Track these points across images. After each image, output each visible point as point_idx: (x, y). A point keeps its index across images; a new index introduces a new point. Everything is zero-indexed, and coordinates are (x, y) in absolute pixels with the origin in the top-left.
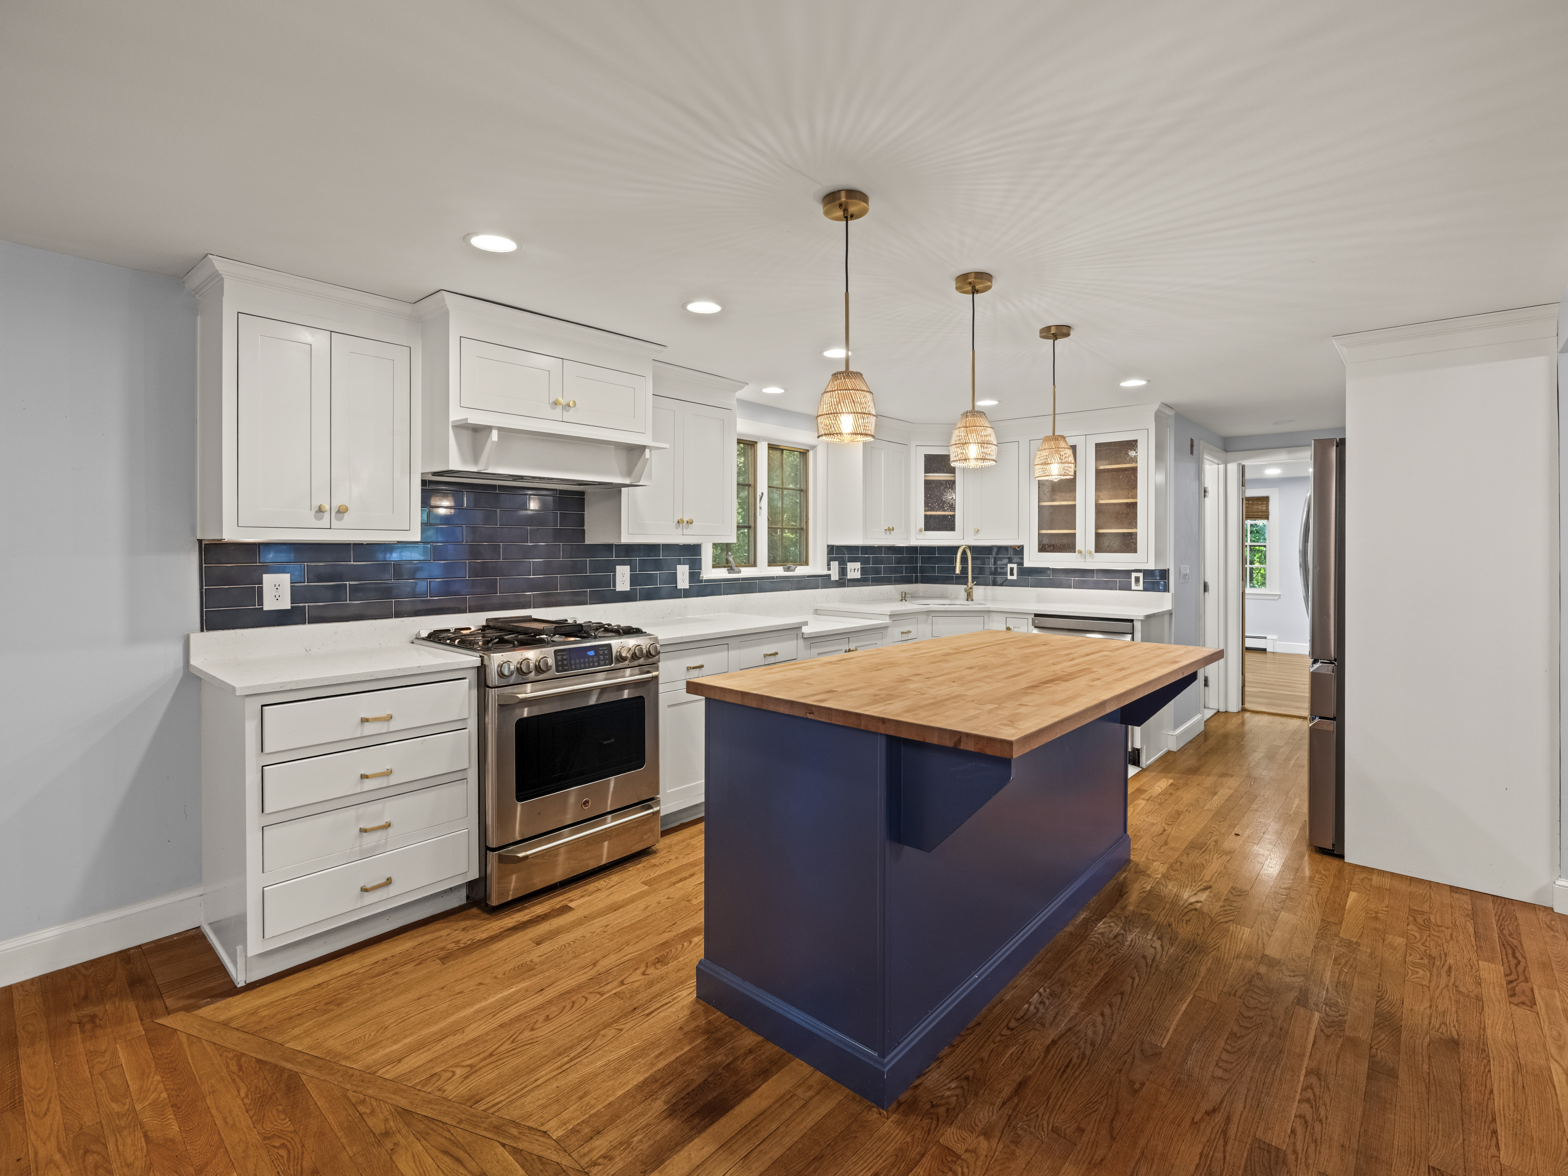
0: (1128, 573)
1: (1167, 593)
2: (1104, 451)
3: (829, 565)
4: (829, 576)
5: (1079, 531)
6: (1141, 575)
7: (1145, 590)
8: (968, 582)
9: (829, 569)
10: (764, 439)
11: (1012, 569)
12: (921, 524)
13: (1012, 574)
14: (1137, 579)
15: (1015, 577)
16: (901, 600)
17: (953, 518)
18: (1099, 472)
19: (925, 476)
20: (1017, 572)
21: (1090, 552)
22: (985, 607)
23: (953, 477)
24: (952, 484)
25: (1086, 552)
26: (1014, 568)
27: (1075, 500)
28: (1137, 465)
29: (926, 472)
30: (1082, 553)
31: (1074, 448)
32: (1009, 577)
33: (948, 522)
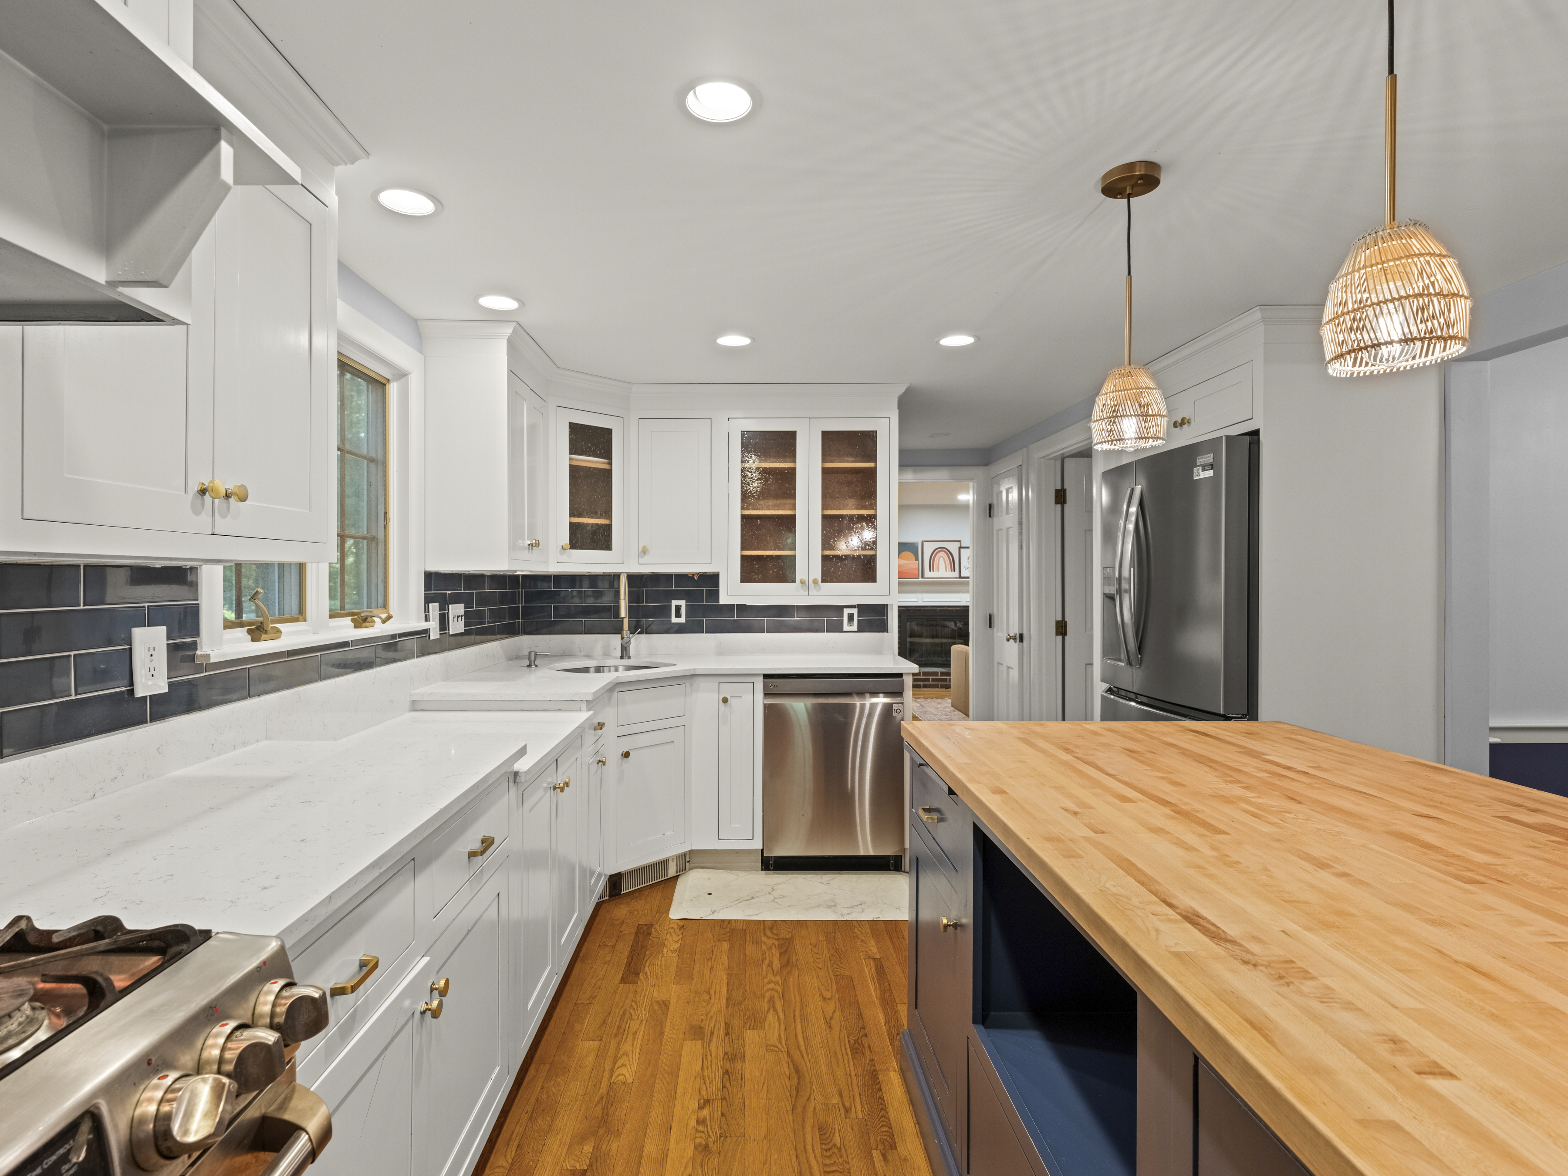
0: (839, 609)
1: (885, 634)
2: (832, 441)
3: (427, 610)
4: (426, 631)
5: (800, 554)
6: (855, 611)
7: (860, 630)
8: (621, 629)
9: (427, 619)
11: (678, 608)
12: (565, 537)
13: (678, 615)
14: (851, 617)
15: (682, 620)
16: (529, 666)
17: (609, 529)
18: (825, 471)
19: (570, 459)
20: (690, 612)
21: (815, 582)
22: (688, 670)
23: (610, 464)
24: (607, 475)
25: (811, 582)
26: (681, 606)
27: (795, 509)
28: (876, 465)
29: (571, 453)
30: (802, 582)
31: (792, 435)
32: (674, 620)
33: (602, 536)
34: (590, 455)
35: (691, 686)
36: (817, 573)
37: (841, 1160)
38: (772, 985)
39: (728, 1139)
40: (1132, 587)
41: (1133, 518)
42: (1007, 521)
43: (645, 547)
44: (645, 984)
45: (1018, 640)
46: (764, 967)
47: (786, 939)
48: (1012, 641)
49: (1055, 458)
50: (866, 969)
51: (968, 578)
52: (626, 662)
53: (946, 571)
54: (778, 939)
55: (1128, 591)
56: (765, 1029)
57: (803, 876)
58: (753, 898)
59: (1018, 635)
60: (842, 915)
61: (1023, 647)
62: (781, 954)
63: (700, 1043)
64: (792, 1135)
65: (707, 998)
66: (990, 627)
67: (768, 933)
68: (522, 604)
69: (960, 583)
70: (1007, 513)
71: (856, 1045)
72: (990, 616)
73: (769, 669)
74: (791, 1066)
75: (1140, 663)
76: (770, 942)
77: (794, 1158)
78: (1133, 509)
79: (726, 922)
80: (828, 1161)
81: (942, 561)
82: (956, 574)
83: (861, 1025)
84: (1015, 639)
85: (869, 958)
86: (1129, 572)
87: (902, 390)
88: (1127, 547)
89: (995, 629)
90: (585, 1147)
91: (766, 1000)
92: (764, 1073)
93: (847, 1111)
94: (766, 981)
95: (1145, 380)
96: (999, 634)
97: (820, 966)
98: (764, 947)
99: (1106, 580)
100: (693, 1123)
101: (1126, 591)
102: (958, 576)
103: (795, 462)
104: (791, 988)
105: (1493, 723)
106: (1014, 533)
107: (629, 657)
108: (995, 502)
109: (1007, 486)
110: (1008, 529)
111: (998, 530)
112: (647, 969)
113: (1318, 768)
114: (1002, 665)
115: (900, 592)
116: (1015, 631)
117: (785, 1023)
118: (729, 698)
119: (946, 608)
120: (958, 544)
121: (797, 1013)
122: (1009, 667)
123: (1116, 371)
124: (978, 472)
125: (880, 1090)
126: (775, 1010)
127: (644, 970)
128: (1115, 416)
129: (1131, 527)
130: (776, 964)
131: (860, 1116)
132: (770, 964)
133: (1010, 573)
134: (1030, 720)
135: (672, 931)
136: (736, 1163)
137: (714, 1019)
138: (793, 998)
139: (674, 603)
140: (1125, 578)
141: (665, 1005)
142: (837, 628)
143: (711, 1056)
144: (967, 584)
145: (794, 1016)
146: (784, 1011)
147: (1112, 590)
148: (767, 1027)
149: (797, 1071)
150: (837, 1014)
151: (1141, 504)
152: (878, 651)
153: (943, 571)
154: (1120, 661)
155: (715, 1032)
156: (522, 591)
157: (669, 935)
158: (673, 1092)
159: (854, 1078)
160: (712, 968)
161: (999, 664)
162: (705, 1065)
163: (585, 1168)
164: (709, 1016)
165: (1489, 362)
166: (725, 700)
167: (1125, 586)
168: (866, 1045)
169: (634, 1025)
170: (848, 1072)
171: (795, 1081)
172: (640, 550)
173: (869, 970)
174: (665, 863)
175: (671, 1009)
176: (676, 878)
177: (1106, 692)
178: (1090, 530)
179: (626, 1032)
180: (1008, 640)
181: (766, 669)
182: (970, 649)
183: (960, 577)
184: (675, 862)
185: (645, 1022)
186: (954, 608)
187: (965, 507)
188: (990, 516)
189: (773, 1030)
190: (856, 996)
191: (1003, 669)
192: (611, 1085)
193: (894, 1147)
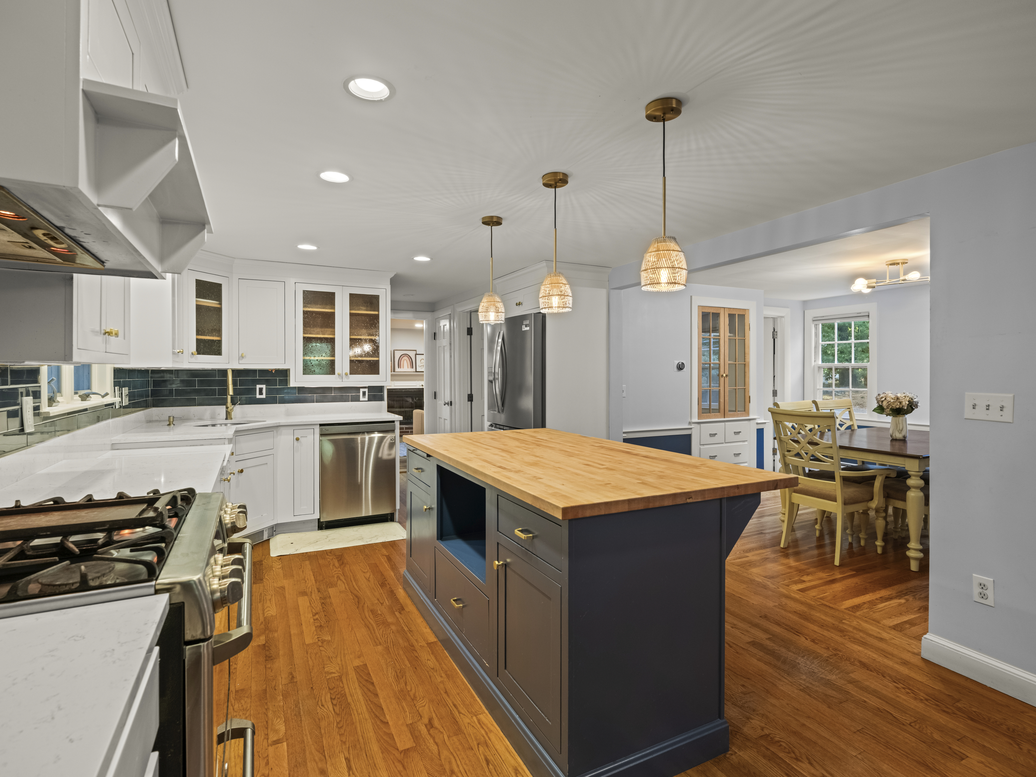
0: (358, 389)
1: (383, 402)
2: (355, 299)
3: (114, 390)
4: (114, 404)
5: (338, 359)
6: (366, 390)
7: (369, 400)
8: (227, 402)
11: (261, 390)
13: (261, 393)
14: (364, 393)
15: (264, 396)
16: (169, 425)
17: (220, 343)
18: (351, 315)
19: (196, 301)
20: (269, 391)
21: (346, 374)
22: (276, 423)
23: (221, 304)
24: (219, 311)
25: (344, 374)
26: (263, 388)
27: (335, 335)
28: (379, 313)
29: (197, 297)
30: (339, 375)
31: (333, 294)
32: (258, 396)
33: (216, 347)
34: (208, 299)
35: (277, 432)
36: (347, 369)
37: (382, 617)
38: (337, 572)
39: (331, 622)
40: (500, 377)
41: (500, 344)
42: (443, 342)
43: (242, 354)
44: (268, 582)
45: (450, 405)
46: (331, 567)
47: (340, 555)
48: (446, 405)
49: (467, 312)
50: (382, 560)
51: (423, 372)
52: (229, 421)
53: (408, 368)
54: (335, 556)
55: (498, 379)
56: (337, 587)
57: (343, 530)
58: (317, 542)
59: (450, 402)
60: (367, 542)
61: (452, 408)
62: (338, 561)
63: (306, 597)
64: (359, 615)
65: (304, 582)
66: (435, 398)
67: (330, 554)
68: (151, 388)
69: (417, 375)
70: (444, 338)
71: (382, 584)
72: (435, 393)
73: (323, 421)
74: (354, 596)
75: (503, 411)
76: (331, 557)
77: (362, 621)
78: (500, 340)
79: (305, 554)
80: (376, 619)
81: (405, 363)
82: (414, 370)
83: (383, 578)
84: (448, 404)
85: (383, 555)
86: (498, 370)
87: (392, 275)
88: (498, 357)
89: (438, 400)
90: (261, 638)
91: (335, 577)
92: (341, 600)
93: (382, 604)
94: (333, 571)
95: (498, 299)
96: (440, 402)
97: (360, 562)
98: (328, 560)
99: (490, 373)
100: (312, 620)
101: (497, 379)
102: (415, 371)
103: (334, 308)
104: (347, 571)
105: (624, 431)
106: (447, 348)
107: (231, 419)
108: (437, 332)
109: (444, 324)
110: (444, 346)
111: (439, 347)
112: (266, 577)
113: (551, 439)
114: (441, 418)
115: (392, 380)
116: (448, 400)
117: (347, 583)
118: (300, 438)
119: (408, 390)
120: (414, 352)
121: (352, 579)
122: (445, 419)
123: (487, 294)
124: (429, 315)
125: (395, 595)
126: (341, 580)
127: (265, 578)
128: (487, 311)
129: (499, 348)
130: (337, 564)
131: (388, 604)
132: (334, 565)
133: (446, 370)
134: (456, 432)
135: (275, 561)
136: (336, 627)
137: (311, 588)
138: (349, 575)
139: (258, 387)
140: (496, 373)
141: (283, 588)
142: (357, 399)
143: (313, 600)
144: (423, 375)
145: (351, 580)
146: (345, 579)
147: (491, 378)
148: (338, 586)
149: (357, 596)
150: (372, 576)
151: (503, 339)
152: (379, 411)
153: (406, 368)
154: (495, 411)
155: (313, 592)
156: (151, 380)
157: (273, 563)
158: (299, 614)
159: (384, 595)
160: (303, 571)
161: (440, 418)
162: (311, 603)
163: (264, 643)
164: (307, 588)
165: (622, 291)
166: (297, 439)
167: (496, 376)
168: (387, 583)
169: (268, 597)
170: (380, 593)
171: (357, 600)
172: (240, 355)
173: (384, 560)
174: (261, 532)
175: (286, 589)
176: (268, 540)
177: (490, 426)
178: (482, 349)
179: (265, 600)
180: (445, 405)
181: (321, 421)
182: (425, 412)
183: (416, 372)
184: (267, 532)
185: (274, 595)
186: (413, 390)
187: (421, 331)
188: (435, 339)
189: (342, 586)
190: (379, 569)
191: (442, 420)
192: (265, 618)
193: (403, 609)
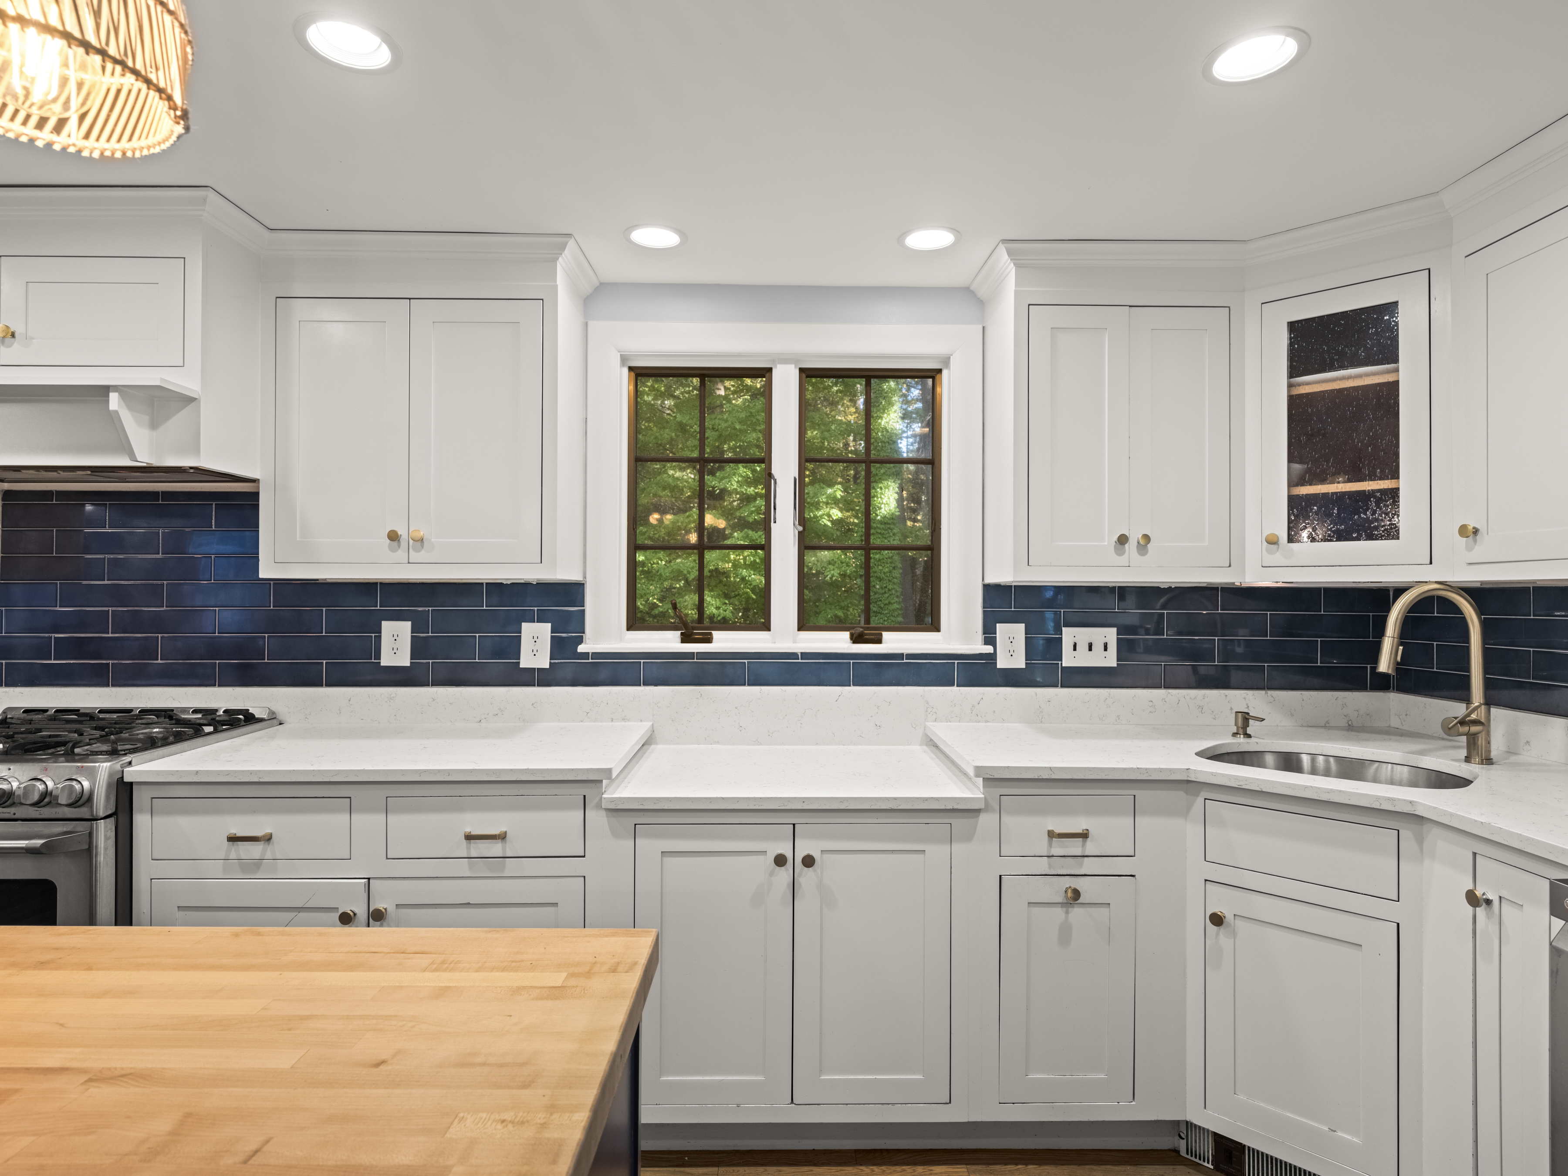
9: (990, 639)
10: (785, 360)
12: (1280, 520)
19: (1291, 385)
34: (1342, 367)
